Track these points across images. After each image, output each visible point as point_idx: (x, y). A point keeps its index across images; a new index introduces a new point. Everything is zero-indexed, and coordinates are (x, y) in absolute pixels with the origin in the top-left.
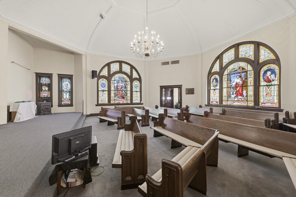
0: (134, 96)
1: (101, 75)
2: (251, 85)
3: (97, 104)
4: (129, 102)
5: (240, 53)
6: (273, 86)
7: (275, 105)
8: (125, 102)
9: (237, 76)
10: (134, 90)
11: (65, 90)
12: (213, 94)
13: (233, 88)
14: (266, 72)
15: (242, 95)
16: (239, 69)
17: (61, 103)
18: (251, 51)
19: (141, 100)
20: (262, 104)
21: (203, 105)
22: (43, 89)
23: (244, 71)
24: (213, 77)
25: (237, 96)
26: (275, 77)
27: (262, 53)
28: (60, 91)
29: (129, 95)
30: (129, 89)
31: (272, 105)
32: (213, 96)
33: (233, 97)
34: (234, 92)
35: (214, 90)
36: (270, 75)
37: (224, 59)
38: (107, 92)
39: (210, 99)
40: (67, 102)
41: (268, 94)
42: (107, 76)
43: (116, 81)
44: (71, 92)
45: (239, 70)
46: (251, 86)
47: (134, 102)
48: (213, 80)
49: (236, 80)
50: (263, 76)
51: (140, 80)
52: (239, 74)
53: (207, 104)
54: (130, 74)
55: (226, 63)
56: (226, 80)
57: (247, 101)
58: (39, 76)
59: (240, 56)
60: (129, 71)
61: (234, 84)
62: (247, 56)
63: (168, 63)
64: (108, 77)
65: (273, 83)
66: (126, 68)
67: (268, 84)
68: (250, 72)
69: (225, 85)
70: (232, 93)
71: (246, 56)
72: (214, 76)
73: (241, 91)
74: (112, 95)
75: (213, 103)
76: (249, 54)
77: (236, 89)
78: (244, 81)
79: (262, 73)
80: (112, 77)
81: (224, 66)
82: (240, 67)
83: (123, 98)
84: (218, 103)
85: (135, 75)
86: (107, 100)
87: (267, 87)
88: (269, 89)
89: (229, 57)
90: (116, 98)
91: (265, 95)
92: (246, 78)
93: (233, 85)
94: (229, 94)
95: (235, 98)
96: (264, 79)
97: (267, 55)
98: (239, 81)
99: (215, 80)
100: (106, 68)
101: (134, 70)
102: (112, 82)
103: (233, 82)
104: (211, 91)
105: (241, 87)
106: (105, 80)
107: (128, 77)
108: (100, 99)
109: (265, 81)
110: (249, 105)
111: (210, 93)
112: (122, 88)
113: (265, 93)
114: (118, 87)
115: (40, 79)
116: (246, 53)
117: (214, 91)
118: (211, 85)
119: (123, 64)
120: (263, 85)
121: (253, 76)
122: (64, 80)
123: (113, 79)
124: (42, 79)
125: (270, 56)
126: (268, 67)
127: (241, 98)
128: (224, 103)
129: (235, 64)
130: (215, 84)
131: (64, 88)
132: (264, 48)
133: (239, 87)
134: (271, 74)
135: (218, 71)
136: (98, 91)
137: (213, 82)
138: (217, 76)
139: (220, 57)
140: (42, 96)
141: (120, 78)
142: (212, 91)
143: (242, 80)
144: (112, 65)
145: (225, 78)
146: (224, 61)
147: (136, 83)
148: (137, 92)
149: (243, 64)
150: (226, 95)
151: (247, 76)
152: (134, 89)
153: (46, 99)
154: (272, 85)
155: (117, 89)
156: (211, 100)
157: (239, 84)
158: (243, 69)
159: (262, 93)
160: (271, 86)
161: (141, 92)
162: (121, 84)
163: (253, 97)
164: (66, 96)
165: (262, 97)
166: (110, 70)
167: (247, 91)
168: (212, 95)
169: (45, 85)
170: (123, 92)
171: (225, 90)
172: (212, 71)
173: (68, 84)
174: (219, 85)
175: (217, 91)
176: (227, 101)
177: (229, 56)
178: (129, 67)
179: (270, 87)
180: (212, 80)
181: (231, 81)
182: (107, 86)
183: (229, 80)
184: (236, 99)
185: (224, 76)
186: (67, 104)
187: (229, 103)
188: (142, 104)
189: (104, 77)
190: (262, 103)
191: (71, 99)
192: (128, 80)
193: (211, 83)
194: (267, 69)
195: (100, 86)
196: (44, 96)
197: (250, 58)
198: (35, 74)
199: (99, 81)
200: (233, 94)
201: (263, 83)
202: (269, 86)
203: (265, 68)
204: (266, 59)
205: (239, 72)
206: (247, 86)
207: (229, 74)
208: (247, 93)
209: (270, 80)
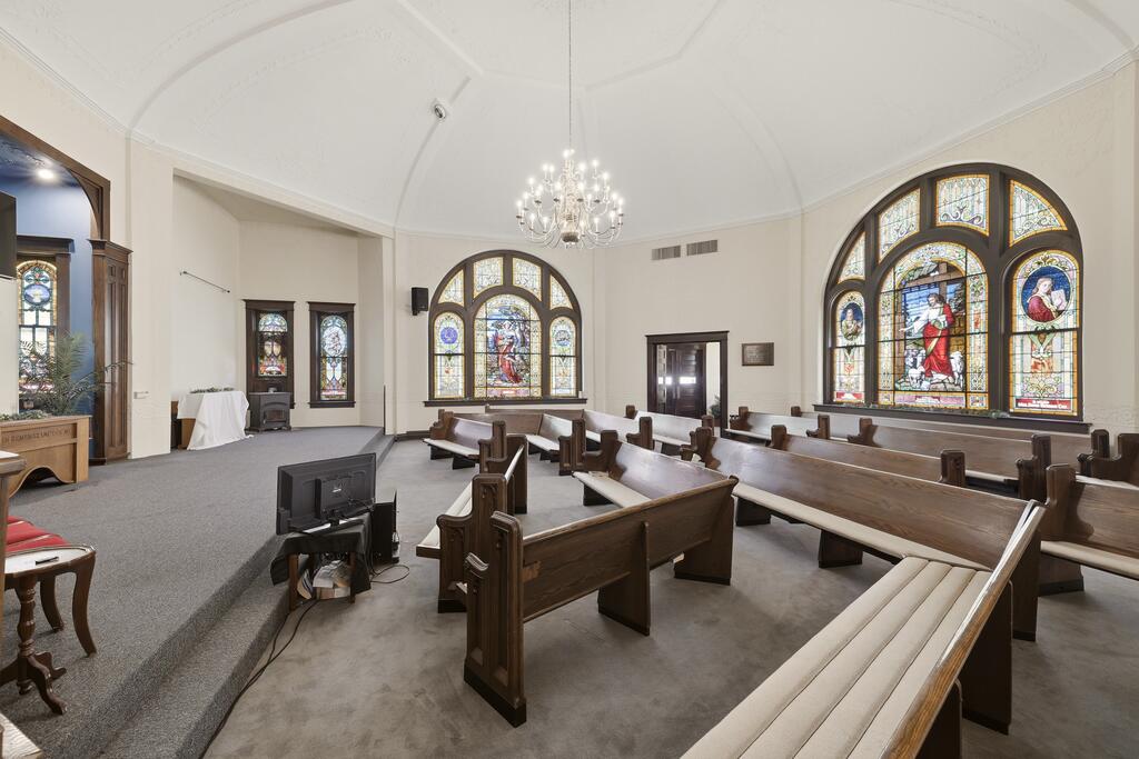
0: (553, 371)
1: (442, 300)
2: (977, 331)
3: (427, 400)
4: (537, 393)
5: (942, 210)
6: (1058, 334)
7: (1064, 407)
8: (523, 393)
9: (928, 297)
10: (553, 352)
11: (332, 353)
12: (842, 364)
13: (915, 342)
14: (1031, 282)
15: (946, 368)
16: (937, 269)
17: (319, 396)
18: (979, 202)
19: (579, 387)
20: (1020, 404)
21: (807, 407)
22: (268, 350)
23: (953, 276)
24: (844, 302)
25: (928, 374)
26: (1068, 299)
27: (1017, 210)
28: (317, 358)
29: (536, 369)
30: (536, 346)
31: (1055, 406)
32: (842, 371)
33: (914, 376)
34: (919, 359)
35: (849, 348)
36: (1048, 293)
37: (882, 230)
38: (461, 358)
39: (832, 383)
40: (336, 393)
41: (1040, 366)
42: (462, 303)
43: (492, 322)
44: (349, 360)
45: (937, 273)
46: (977, 336)
47: (553, 392)
48: (845, 311)
49: (926, 313)
50: (1024, 296)
51: (575, 314)
52: (936, 290)
53: (820, 402)
54: (539, 297)
55: (891, 248)
56: (891, 311)
57: (965, 390)
58: (255, 309)
59: (941, 221)
60: (538, 285)
61: (917, 327)
62: (965, 219)
63: (676, 252)
64: (465, 308)
65: (1059, 323)
66: (527, 276)
67: (1041, 326)
68: (976, 281)
69: (886, 331)
70: (912, 360)
71: (960, 219)
72: (848, 296)
73: (942, 353)
74: (480, 369)
75: (843, 399)
76: (972, 212)
77: (925, 347)
78: (953, 316)
79: (1019, 283)
80: (480, 306)
81: (882, 257)
82: (939, 263)
83: (517, 379)
84: (862, 400)
85: (558, 298)
86: (461, 386)
87: (1035, 338)
88: (1045, 344)
89: (900, 224)
90: (490, 381)
91: (1027, 368)
92: (960, 305)
93: (916, 332)
94: (901, 364)
95: (920, 380)
96: (1025, 306)
97: (1036, 215)
98: (934, 314)
99: (850, 311)
100: (459, 277)
101: (553, 281)
102: (477, 323)
103: (913, 318)
104: (837, 351)
105: (943, 340)
106: (455, 317)
107: (535, 307)
108: (438, 384)
109: (1031, 314)
110: (972, 408)
111: (832, 362)
112: (511, 344)
113: (1029, 362)
114: (500, 342)
115: (258, 319)
116: (961, 211)
117: (849, 352)
118: (839, 333)
119: (515, 260)
120: (1021, 330)
121: (984, 296)
122: (329, 320)
123: (481, 314)
124: (263, 319)
125: (1048, 218)
126: (1039, 263)
127: (943, 382)
128: (884, 399)
129: (921, 251)
130: (853, 327)
131: (326, 348)
132: (1026, 190)
133: (936, 340)
134: (1053, 290)
135: (862, 277)
136: (432, 355)
137: (843, 318)
138: (858, 298)
139: (867, 226)
140: (265, 374)
141: (504, 310)
142: (839, 355)
143: (946, 310)
144: (478, 267)
145: (886, 302)
146: (883, 239)
147: (560, 328)
148: (564, 357)
149: (949, 252)
150: (891, 371)
151: (965, 296)
152: (555, 349)
153: (276, 381)
154: (1054, 331)
155: (495, 347)
156: (837, 388)
157: (936, 325)
158: (951, 268)
159: (1018, 362)
160: (1052, 335)
161: (578, 357)
162: (508, 332)
163: (985, 377)
164: (334, 372)
165: (1018, 377)
166: (473, 284)
167: (965, 354)
168: (840, 367)
169: (273, 338)
170: (517, 357)
171: (886, 351)
172: (842, 278)
173: (341, 332)
174: (863, 330)
175: (859, 354)
176: (895, 390)
177: (900, 222)
178: (537, 271)
179: (1048, 338)
180: (839, 313)
181: (906, 314)
182: (461, 338)
183: (901, 311)
184: (925, 385)
185: (883, 298)
186: (337, 398)
187: (901, 399)
188: (584, 401)
189: (451, 308)
190: (1018, 401)
191: (349, 384)
192: (534, 316)
193: (838, 325)
194: (1037, 268)
195: (438, 338)
196: (270, 372)
197: (975, 226)
198: (244, 303)
199: (437, 324)
200: (915, 366)
201: (1022, 323)
202: (1042, 336)
203: (1030, 265)
204: (1031, 233)
205: (936, 280)
206: (964, 334)
207: (900, 291)
208: (964, 360)
209: (1049, 311)
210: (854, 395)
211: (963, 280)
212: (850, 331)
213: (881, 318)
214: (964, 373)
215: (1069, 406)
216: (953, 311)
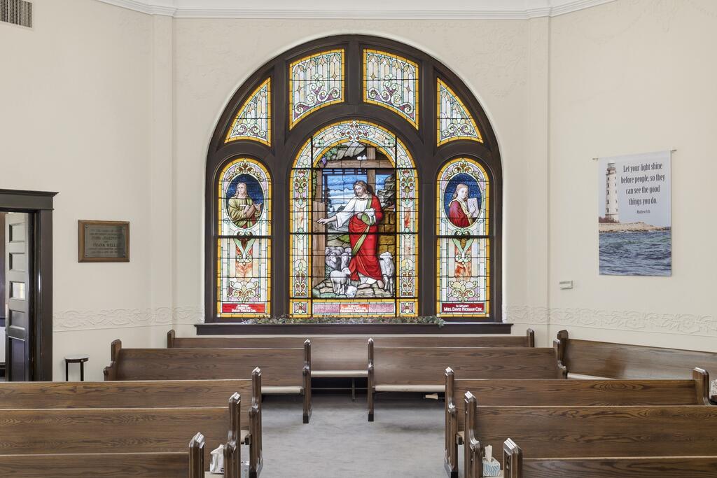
2: (407, 231)
5: (369, 85)
6: (476, 240)
7: (480, 309)
9: (355, 184)
12: (233, 262)
13: (339, 236)
14: (453, 184)
15: (376, 272)
16: (364, 153)
18: (409, 91)
20: (445, 309)
21: (183, 330)
23: (383, 165)
24: (231, 170)
25: (354, 277)
26: (480, 208)
27: (444, 111)
31: (473, 309)
32: (233, 272)
33: (338, 280)
34: (344, 259)
36: (465, 200)
37: (294, 86)
39: (216, 290)
41: (462, 271)
45: (364, 158)
46: (407, 236)
48: (234, 184)
50: (447, 200)
52: (364, 178)
53: (202, 321)
55: (307, 112)
56: (307, 194)
57: (394, 297)
59: (368, 99)
61: (343, 218)
62: (395, 104)
65: (473, 229)
67: (461, 231)
68: (407, 175)
69: (300, 219)
70: (334, 259)
71: (390, 103)
72: (239, 162)
73: (370, 252)
75: (235, 314)
76: (402, 98)
77: (352, 244)
78: (382, 210)
79: (442, 186)
81: (294, 121)
82: (367, 147)
84: (266, 314)
87: (457, 242)
88: (466, 249)
89: (319, 84)
91: (452, 273)
92: (389, 199)
93: (340, 225)
94: (321, 264)
95: (346, 286)
96: (447, 209)
97: (459, 120)
98: (361, 205)
99: (242, 187)
103: (336, 207)
104: (223, 243)
105: (372, 237)
109: (451, 218)
110: (402, 314)
111: (216, 259)
113: (453, 266)
116: (392, 92)
117: (244, 244)
118: (223, 214)
120: (445, 234)
121: (414, 193)
125: (468, 127)
126: (459, 169)
127: (371, 287)
128: (297, 311)
129: (346, 126)
130: (247, 210)
132: (451, 93)
133: (363, 237)
134: (469, 197)
135: (267, 141)
137: (230, 195)
138: (258, 170)
139: (276, 73)
142: (227, 249)
143: (375, 204)
145: (300, 181)
146: (296, 98)
149: (378, 136)
150: (307, 272)
151: (395, 190)
156: (224, 296)
157: (364, 219)
158: (380, 156)
159: (444, 266)
160: (471, 240)
163: (415, 281)
165: (444, 281)
167: (395, 255)
168: (228, 268)
171: (300, 246)
172: (232, 136)
174: (265, 215)
175: (262, 250)
176: (313, 297)
177: (319, 82)
179: (469, 242)
180: (224, 187)
181: (327, 201)
183: (321, 197)
184: (351, 290)
185: (295, 175)
187: (321, 309)
190: (444, 305)
193: (222, 203)
194: (457, 173)
197: (405, 114)
201: (445, 227)
202: (463, 241)
203: (450, 169)
204: (454, 138)
205: (364, 165)
206: (394, 233)
207: (320, 169)
208: (394, 261)
209: (465, 217)
210: (253, 306)
211: (392, 171)
212: (241, 214)
213: (292, 202)
214: (394, 276)
215: (483, 308)
216: (383, 205)
